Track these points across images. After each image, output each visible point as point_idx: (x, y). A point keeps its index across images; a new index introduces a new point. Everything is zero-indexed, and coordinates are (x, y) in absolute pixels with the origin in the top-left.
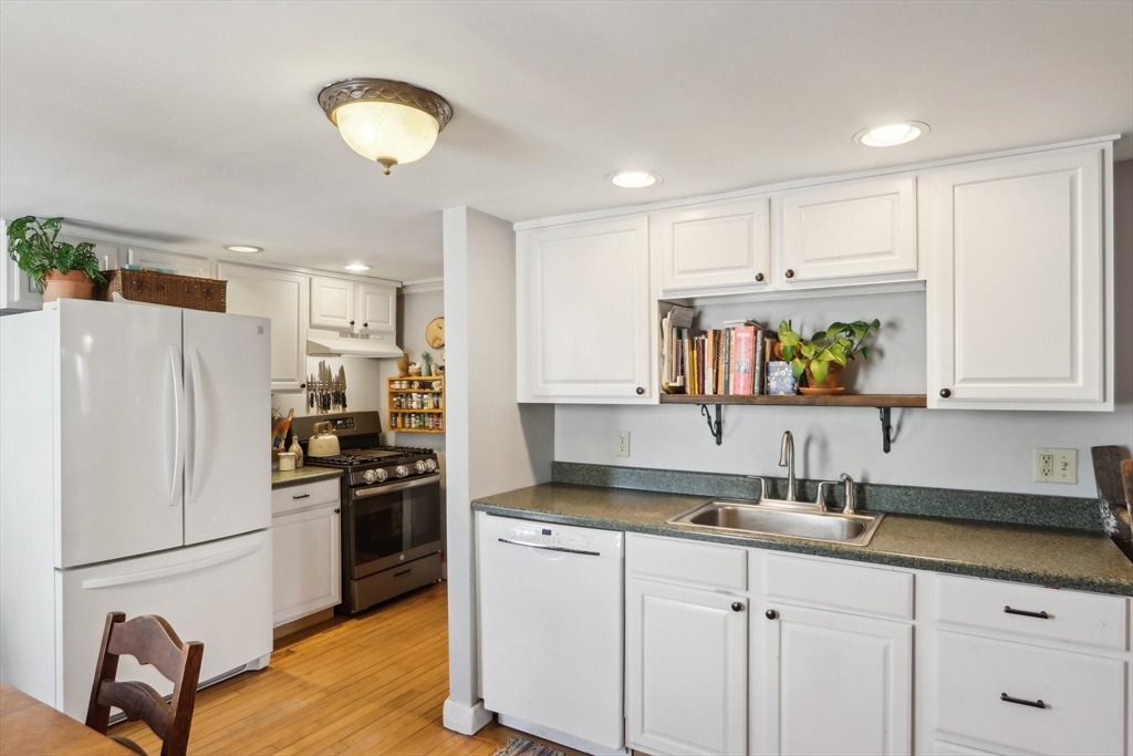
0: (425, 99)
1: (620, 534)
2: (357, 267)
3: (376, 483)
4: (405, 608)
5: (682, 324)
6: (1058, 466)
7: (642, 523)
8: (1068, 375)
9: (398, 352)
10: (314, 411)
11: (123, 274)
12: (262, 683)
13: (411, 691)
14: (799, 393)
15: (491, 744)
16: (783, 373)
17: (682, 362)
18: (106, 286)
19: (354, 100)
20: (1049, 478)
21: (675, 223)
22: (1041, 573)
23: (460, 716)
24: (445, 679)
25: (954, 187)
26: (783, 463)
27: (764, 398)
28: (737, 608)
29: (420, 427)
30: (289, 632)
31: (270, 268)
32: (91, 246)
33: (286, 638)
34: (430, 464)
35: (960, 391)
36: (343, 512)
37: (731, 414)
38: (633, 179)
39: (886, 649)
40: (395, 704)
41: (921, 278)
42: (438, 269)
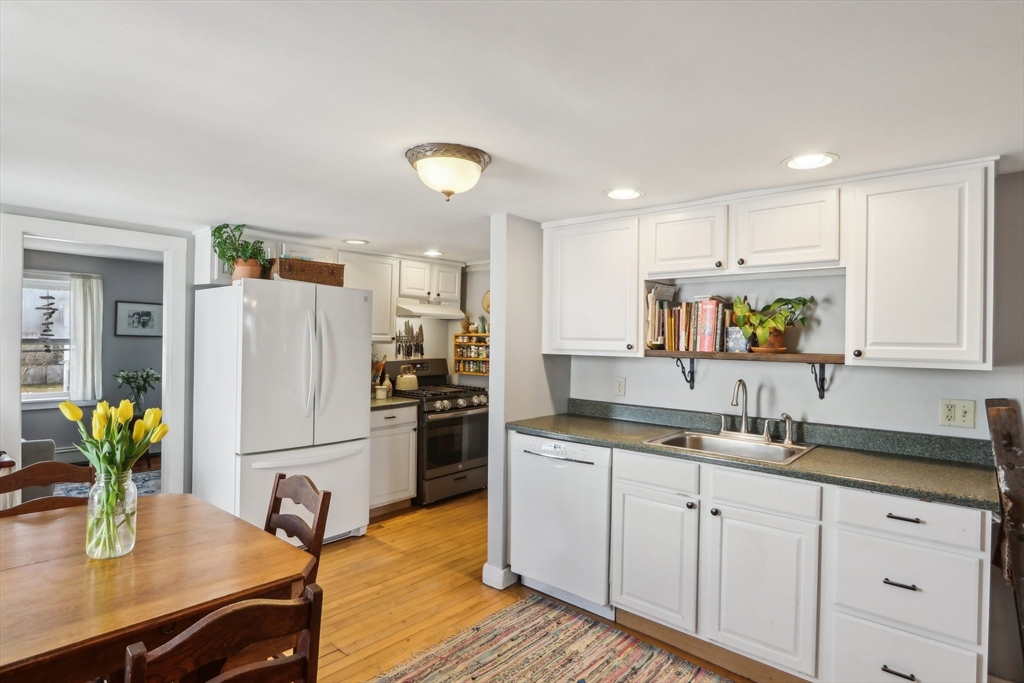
0: (474, 154)
1: (609, 450)
2: (433, 253)
3: (443, 411)
4: (461, 504)
5: (664, 298)
6: (959, 413)
7: (624, 442)
8: (955, 342)
9: (462, 315)
10: (401, 357)
11: (280, 262)
12: (361, 545)
13: (461, 559)
14: (750, 351)
15: (515, 597)
16: (739, 336)
17: (663, 326)
18: (270, 269)
19: (427, 156)
20: (951, 422)
21: (657, 224)
22: (916, 489)
23: (493, 575)
24: (485, 553)
25: (867, 197)
26: (735, 403)
27: (722, 354)
28: (691, 506)
29: (476, 371)
30: (380, 513)
31: (373, 255)
32: (262, 243)
33: (379, 516)
34: (483, 399)
35: (870, 351)
36: (419, 430)
37: (701, 366)
38: (624, 194)
39: (799, 542)
40: (451, 565)
41: (841, 266)
42: (486, 254)
